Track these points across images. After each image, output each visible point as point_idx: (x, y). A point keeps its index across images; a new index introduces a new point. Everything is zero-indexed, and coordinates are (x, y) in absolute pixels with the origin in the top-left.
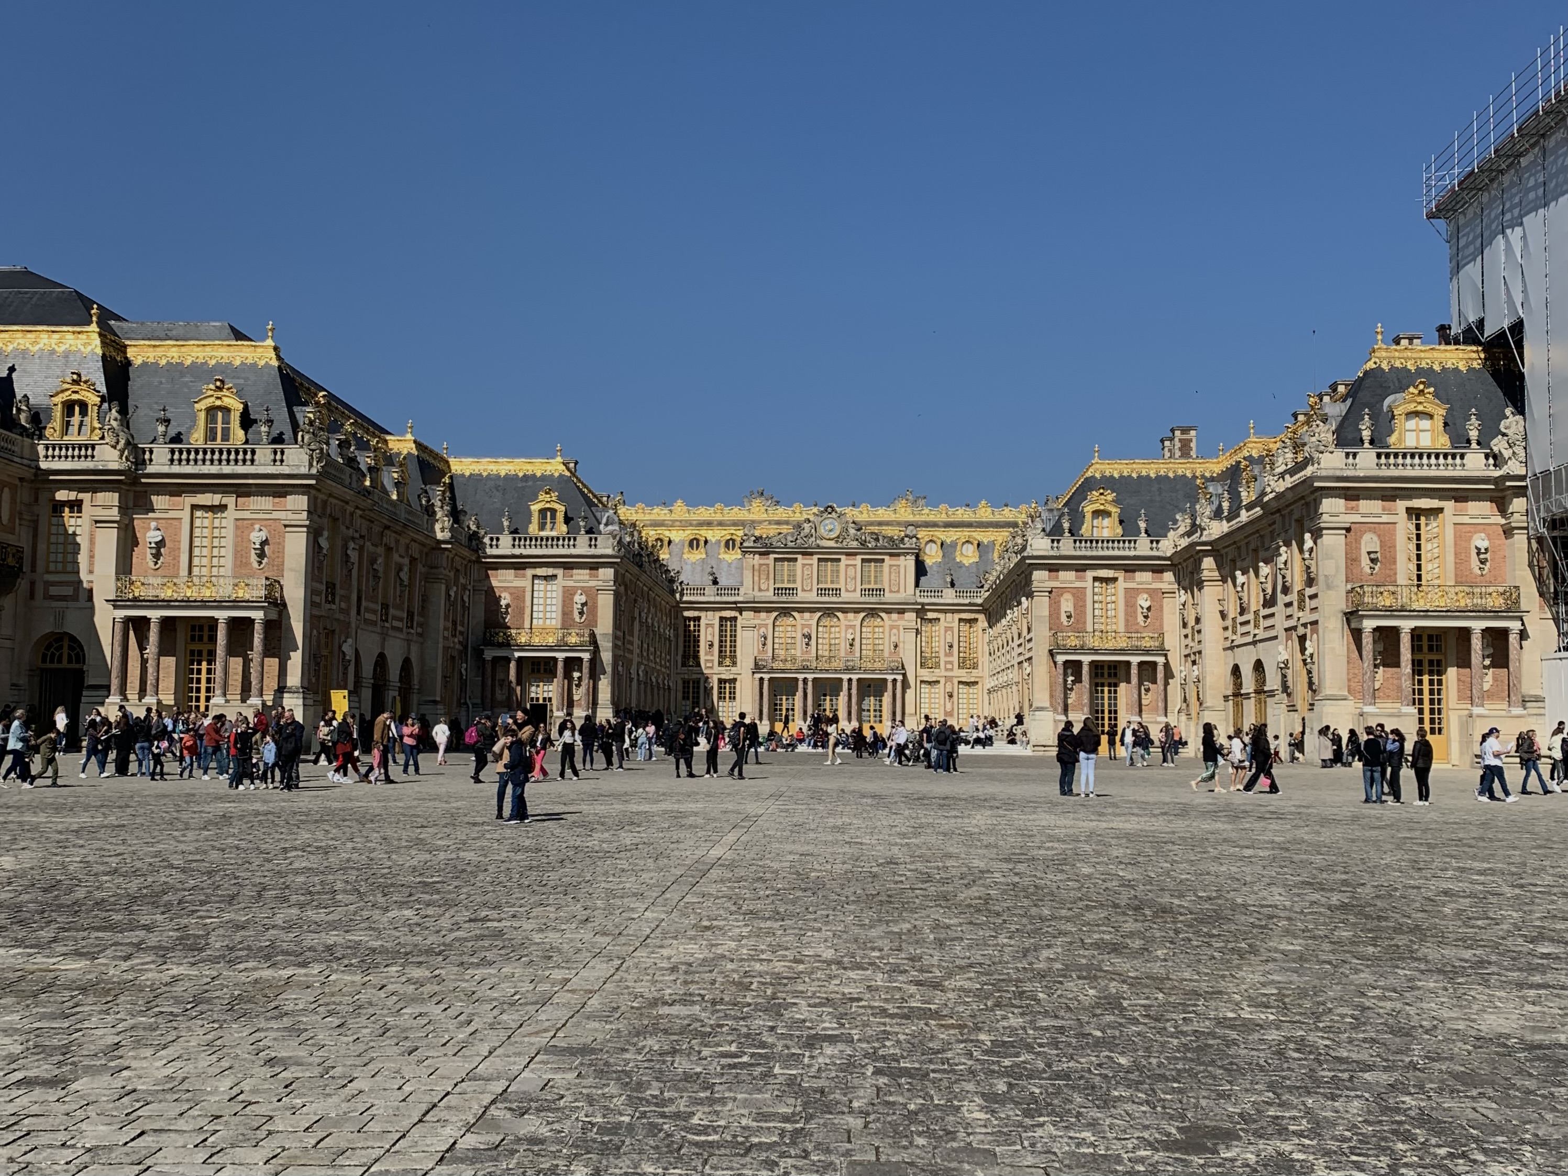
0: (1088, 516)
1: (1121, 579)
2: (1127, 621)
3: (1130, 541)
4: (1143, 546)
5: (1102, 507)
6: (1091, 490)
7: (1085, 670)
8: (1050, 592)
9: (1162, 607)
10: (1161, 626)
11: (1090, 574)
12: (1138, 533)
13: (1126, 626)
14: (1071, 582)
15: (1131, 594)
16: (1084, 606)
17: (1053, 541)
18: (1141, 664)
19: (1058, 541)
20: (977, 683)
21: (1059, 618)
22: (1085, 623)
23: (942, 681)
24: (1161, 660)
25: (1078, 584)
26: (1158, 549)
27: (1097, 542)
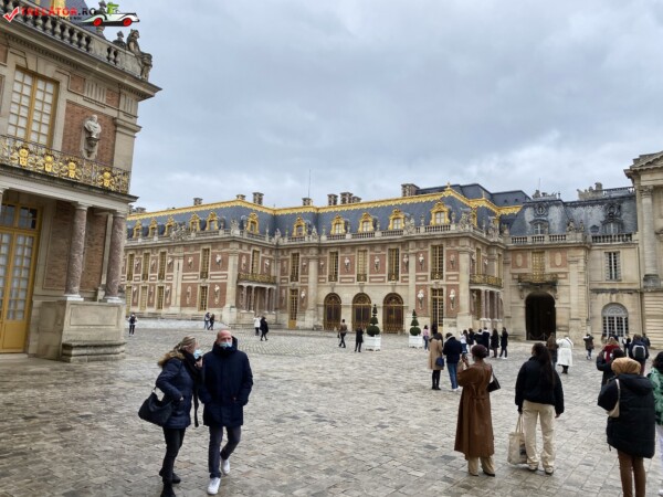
0: (249, 224)
1: (261, 252)
2: (261, 270)
3: (264, 237)
4: (267, 240)
5: (254, 220)
7: (253, 291)
8: (239, 254)
9: (271, 265)
11: (252, 249)
12: (265, 234)
14: (246, 251)
15: (263, 258)
16: (249, 262)
17: (241, 231)
21: (241, 266)
22: (249, 269)
26: (271, 241)
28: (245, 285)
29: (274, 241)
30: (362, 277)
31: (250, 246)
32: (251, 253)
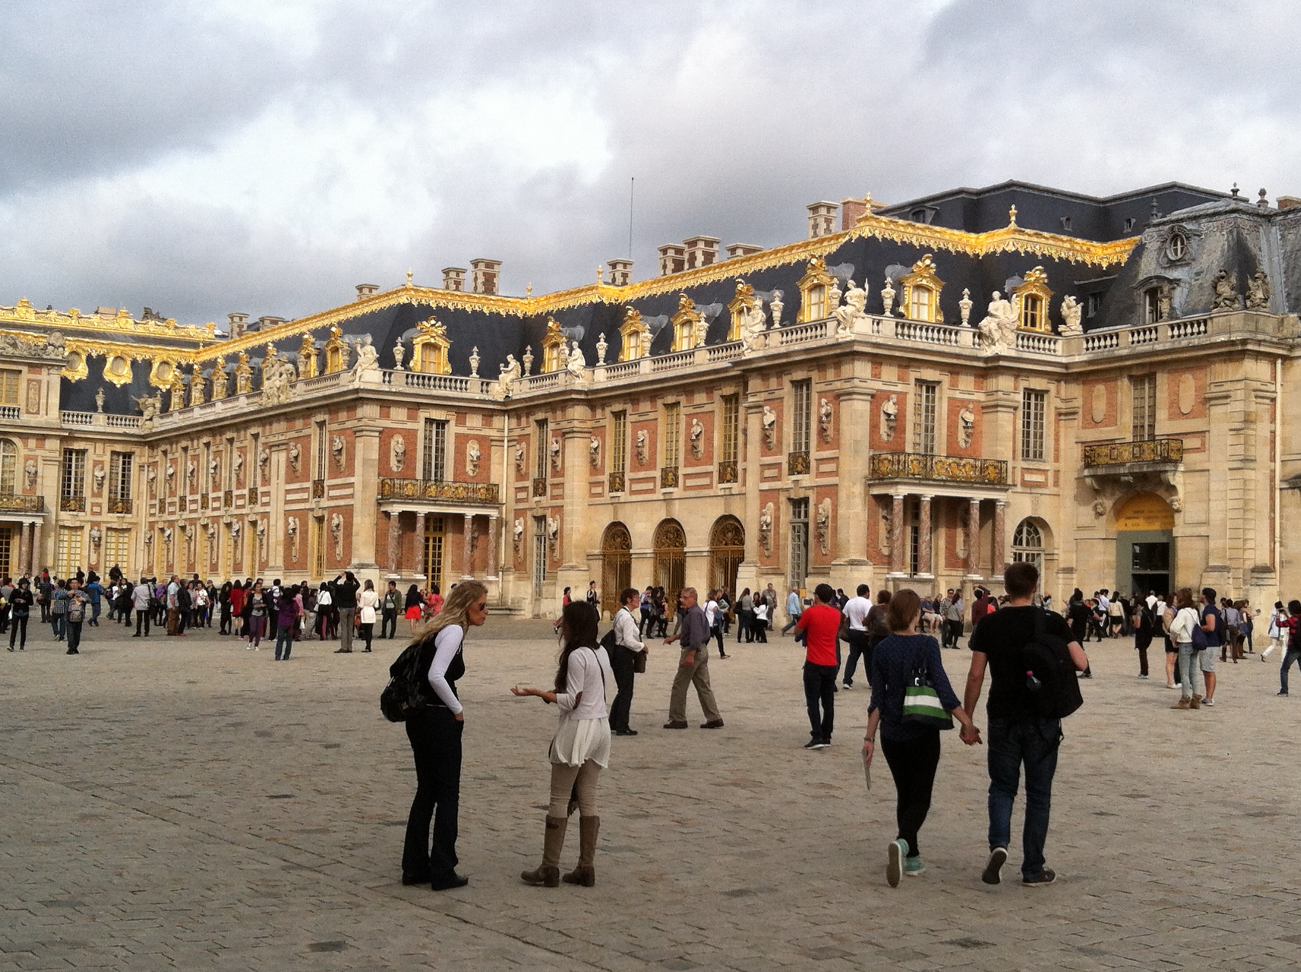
0: (418, 350)
1: (452, 423)
2: (456, 469)
3: (461, 381)
4: (473, 389)
5: (432, 341)
6: (421, 321)
7: (420, 524)
8: (380, 432)
9: (490, 455)
10: (489, 478)
11: (423, 414)
12: (468, 372)
13: (455, 475)
14: (403, 422)
15: (462, 440)
16: (415, 450)
17: (384, 374)
18: (477, 519)
19: (390, 374)
20: (128, 530)
21: (388, 462)
22: (415, 469)
23: (87, 527)
24: (493, 513)
25: (410, 426)
26: (487, 392)
27: (429, 378)
28: (396, 509)
29: (497, 390)
30: (670, 478)
31: (414, 407)
32: (420, 426)
